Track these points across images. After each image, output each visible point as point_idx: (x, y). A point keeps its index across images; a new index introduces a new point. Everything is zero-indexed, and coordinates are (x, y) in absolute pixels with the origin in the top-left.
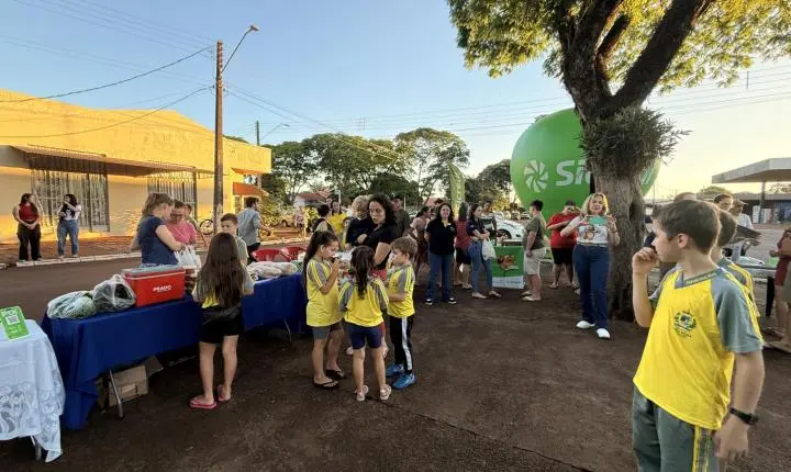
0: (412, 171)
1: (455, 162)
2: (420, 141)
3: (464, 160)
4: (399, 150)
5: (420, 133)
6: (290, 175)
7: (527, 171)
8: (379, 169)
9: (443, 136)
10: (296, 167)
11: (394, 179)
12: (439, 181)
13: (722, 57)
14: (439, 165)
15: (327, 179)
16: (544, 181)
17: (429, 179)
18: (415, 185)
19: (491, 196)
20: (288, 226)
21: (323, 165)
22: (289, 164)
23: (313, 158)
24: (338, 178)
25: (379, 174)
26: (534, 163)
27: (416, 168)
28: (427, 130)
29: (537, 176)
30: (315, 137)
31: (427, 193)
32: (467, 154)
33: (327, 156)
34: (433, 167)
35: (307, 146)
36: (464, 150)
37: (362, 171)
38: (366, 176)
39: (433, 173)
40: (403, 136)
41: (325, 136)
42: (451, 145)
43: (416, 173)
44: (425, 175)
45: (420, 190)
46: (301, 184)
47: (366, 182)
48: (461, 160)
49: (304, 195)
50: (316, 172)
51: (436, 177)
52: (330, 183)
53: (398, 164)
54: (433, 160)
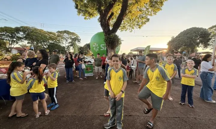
0: (63, 43)
1: (77, 42)
2: (65, 34)
3: (79, 41)
4: (58, 36)
5: (65, 32)
6: (8, 40)
7: (94, 46)
8: (51, 41)
9: (73, 34)
10: (12, 37)
11: (57, 45)
12: (72, 47)
13: (130, 26)
14: (72, 42)
15: (28, 43)
16: (98, 49)
17: (69, 46)
18: (64, 48)
19: (87, 52)
20: (8, 60)
21: (26, 38)
22: (8, 36)
23: (21, 34)
24: (33, 43)
25: (51, 43)
26: (95, 44)
27: (64, 42)
28: (68, 31)
29: (96, 48)
30: (22, 27)
31: (68, 50)
32: (80, 40)
33: (28, 34)
34: (70, 42)
35: (18, 30)
36: (79, 38)
37: (44, 41)
38: (45, 43)
39: (70, 44)
40: (59, 32)
41: (26, 27)
42: (75, 37)
43: (64, 44)
44: (67, 45)
45: (66, 49)
46: (15, 44)
47: (45, 45)
48: (78, 41)
49: (16, 48)
50: (23, 40)
51: (71, 46)
52: (29, 45)
53: (58, 41)
54: (70, 41)
